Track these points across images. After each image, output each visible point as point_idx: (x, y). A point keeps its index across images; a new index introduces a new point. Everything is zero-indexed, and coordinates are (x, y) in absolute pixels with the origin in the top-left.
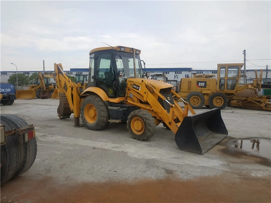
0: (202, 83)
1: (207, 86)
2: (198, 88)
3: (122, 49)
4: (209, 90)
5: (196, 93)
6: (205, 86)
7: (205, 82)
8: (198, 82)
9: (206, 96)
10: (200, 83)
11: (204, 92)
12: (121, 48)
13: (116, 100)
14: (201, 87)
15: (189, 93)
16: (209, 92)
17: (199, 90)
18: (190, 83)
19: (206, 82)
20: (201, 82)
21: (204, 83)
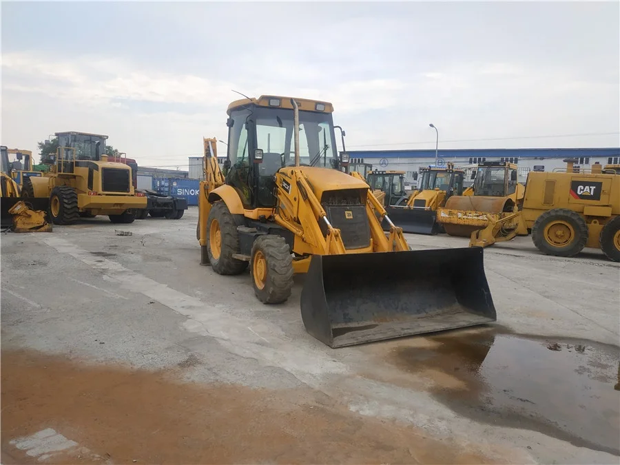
0: (587, 187)
1: (602, 197)
2: (573, 200)
3: (273, 103)
4: (607, 206)
5: (561, 213)
6: (597, 196)
7: (598, 185)
8: (575, 185)
9: (595, 222)
10: (581, 187)
11: (589, 211)
12: (271, 101)
13: (252, 214)
14: (582, 197)
15: (541, 213)
16: (606, 212)
17: (575, 205)
18: (551, 184)
19: (601, 183)
20: (585, 184)
21: (593, 186)
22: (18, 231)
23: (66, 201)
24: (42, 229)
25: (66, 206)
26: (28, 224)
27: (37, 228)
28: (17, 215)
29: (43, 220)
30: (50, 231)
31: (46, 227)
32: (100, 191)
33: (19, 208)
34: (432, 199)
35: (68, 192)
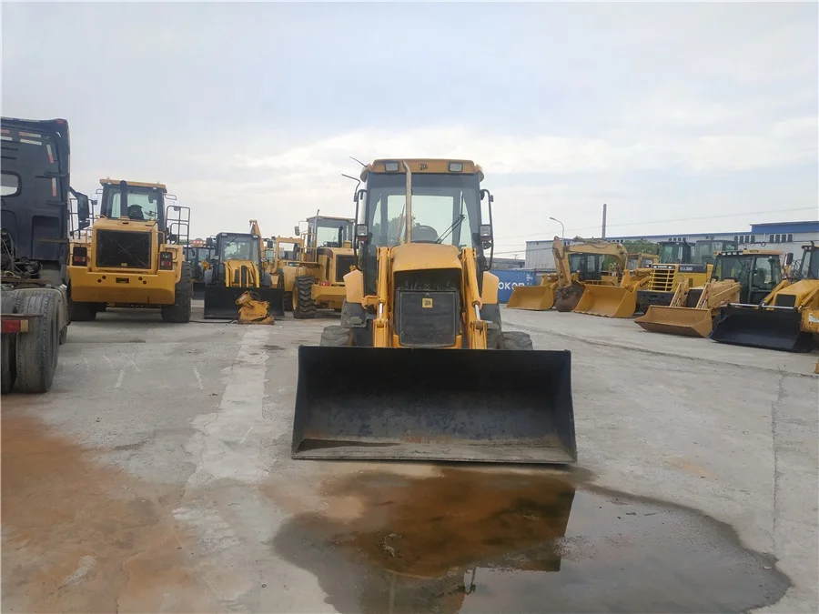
3: (390, 168)
12: (387, 165)
22: (241, 322)
23: (303, 292)
24: (265, 321)
25: (302, 297)
26: (252, 315)
27: (259, 321)
28: (241, 306)
29: (266, 312)
30: (271, 323)
31: (269, 319)
32: (334, 282)
33: (243, 298)
34: (807, 295)
35: (306, 283)
